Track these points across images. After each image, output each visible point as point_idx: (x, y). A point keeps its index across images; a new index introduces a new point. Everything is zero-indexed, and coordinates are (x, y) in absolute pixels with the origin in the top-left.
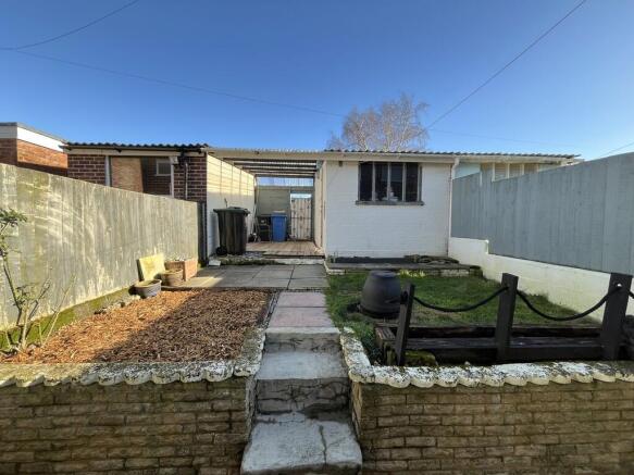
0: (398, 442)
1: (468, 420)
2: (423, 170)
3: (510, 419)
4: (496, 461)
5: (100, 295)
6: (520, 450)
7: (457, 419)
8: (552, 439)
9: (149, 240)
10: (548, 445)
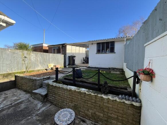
0: (52, 95)
1: (61, 94)
2: (115, 43)
3: (68, 96)
4: (66, 104)
5: (40, 69)
6: (70, 103)
7: (60, 94)
8: (76, 104)
9: (51, 61)
10: (75, 105)
